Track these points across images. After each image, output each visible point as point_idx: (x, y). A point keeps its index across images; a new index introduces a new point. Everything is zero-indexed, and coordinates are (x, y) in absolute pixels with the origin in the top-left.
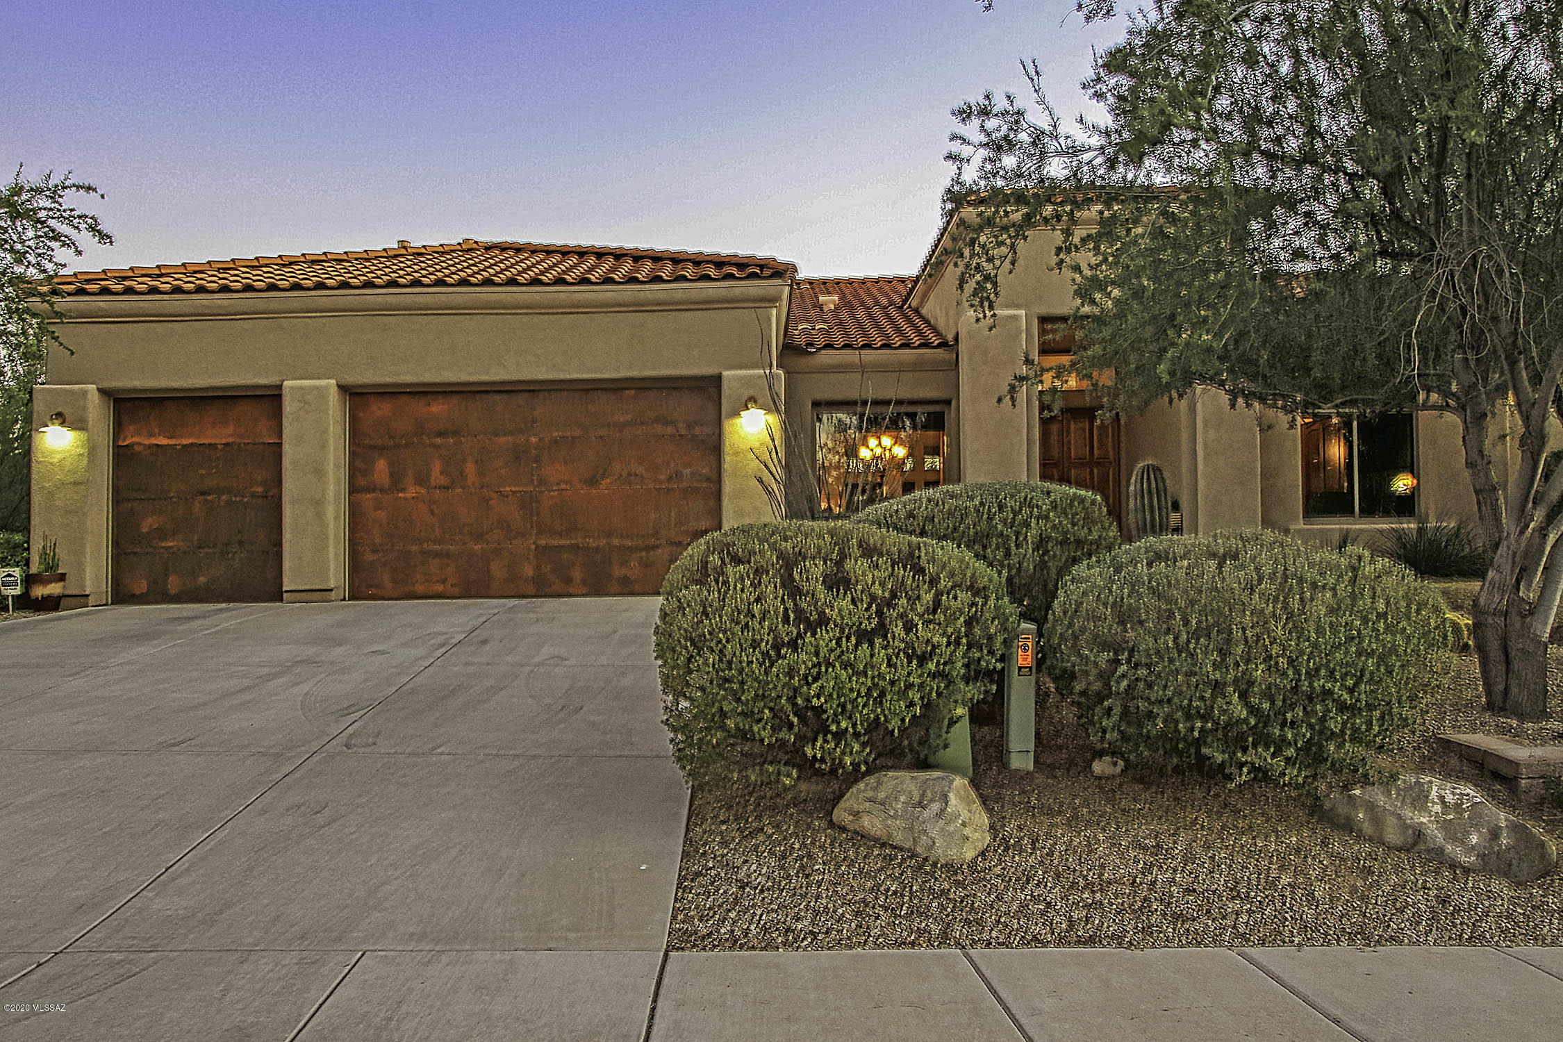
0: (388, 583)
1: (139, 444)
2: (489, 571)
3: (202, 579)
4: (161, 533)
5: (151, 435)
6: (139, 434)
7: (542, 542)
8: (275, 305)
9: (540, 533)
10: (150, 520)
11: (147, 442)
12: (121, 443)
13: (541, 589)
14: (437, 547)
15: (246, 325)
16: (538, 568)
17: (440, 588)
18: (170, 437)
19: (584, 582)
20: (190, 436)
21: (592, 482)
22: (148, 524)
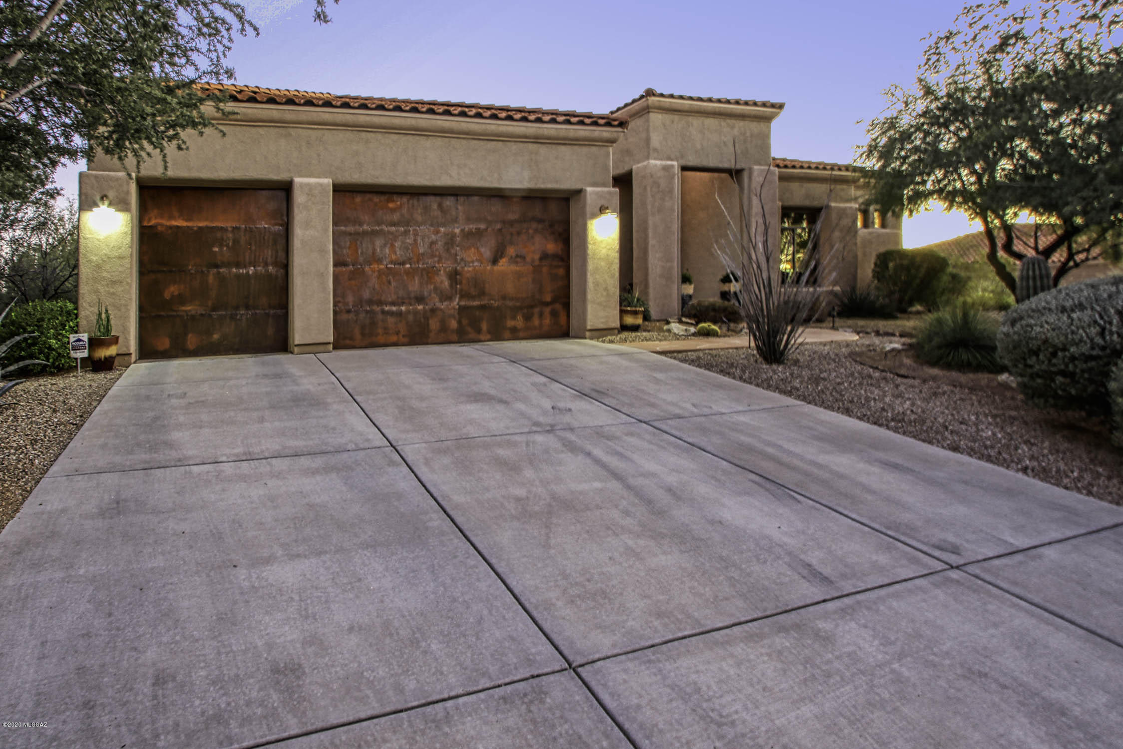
0: (358, 335)
1: (162, 225)
2: (428, 324)
3: (216, 336)
4: (181, 299)
5: (171, 217)
6: (162, 217)
7: (463, 303)
8: (289, 116)
9: (462, 297)
10: (172, 288)
11: (168, 223)
12: (145, 224)
13: (462, 337)
14: (394, 309)
15: (261, 131)
16: (459, 322)
17: (394, 338)
18: (187, 220)
19: (489, 332)
20: (206, 220)
21: (495, 261)
22: (172, 290)
